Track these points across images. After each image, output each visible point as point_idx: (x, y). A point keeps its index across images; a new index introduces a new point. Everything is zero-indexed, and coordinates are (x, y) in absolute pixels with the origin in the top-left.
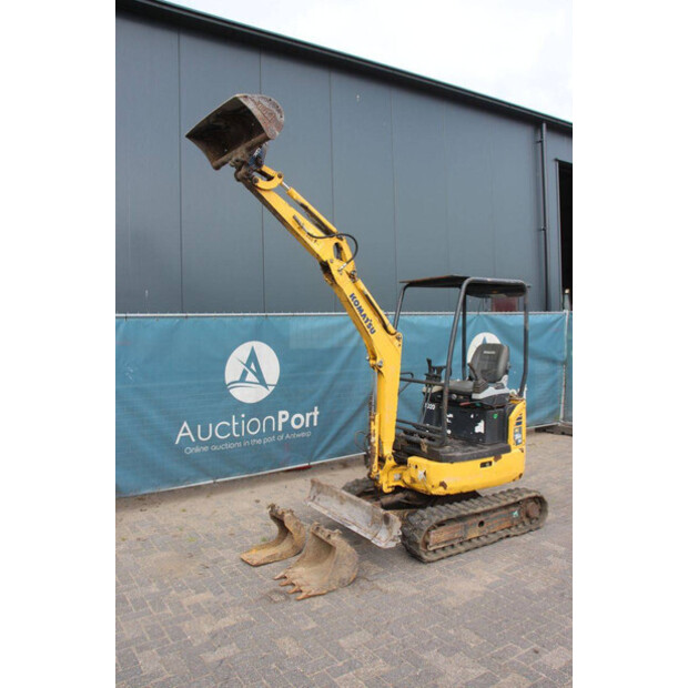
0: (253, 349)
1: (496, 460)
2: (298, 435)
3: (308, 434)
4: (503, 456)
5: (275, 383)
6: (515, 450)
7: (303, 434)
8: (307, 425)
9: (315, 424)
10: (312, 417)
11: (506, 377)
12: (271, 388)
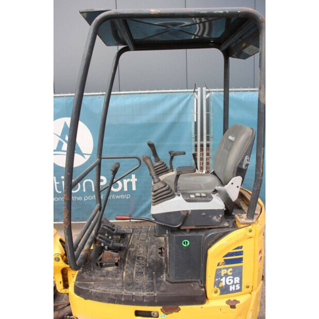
0: (65, 122)
1: (167, 311)
2: (118, 197)
3: (128, 197)
4: (183, 308)
5: (91, 153)
6: (216, 301)
7: (122, 196)
8: (126, 189)
9: (134, 188)
10: (130, 184)
11: (238, 180)
12: (88, 157)
